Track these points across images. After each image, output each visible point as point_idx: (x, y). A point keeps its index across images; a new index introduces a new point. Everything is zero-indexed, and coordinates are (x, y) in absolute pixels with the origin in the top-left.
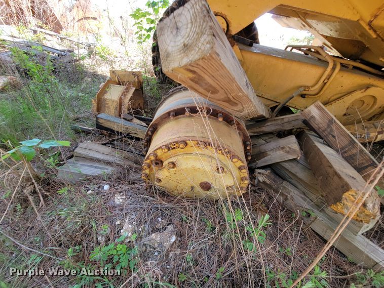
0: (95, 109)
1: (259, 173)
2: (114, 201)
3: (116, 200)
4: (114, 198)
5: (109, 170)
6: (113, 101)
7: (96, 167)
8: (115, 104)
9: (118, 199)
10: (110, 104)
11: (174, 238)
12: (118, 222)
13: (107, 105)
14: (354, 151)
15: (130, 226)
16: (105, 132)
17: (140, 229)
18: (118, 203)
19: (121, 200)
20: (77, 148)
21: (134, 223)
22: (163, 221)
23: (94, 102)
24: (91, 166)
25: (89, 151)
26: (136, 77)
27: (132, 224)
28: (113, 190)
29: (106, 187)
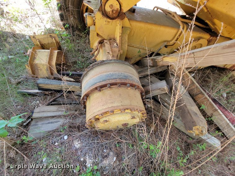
0: (30, 72)
1: (148, 101)
2: (75, 146)
3: (76, 146)
4: (74, 144)
5: (61, 121)
6: (43, 65)
7: (52, 123)
8: (45, 67)
9: (77, 144)
10: (41, 67)
11: (115, 158)
12: (82, 159)
13: (39, 68)
14: (193, 87)
15: (91, 160)
16: (47, 93)
17: (97, 160)
18: (78, 147)
19: (79, 145)
20: (34, 114)
21: (92, 158)
22: (107, 151)
23: (27, 67)
24: (49, 123)
25: (43, 113)
26: (53, 39)
27: (91, 159)
28: (71, 138)
29: (66, 137)
